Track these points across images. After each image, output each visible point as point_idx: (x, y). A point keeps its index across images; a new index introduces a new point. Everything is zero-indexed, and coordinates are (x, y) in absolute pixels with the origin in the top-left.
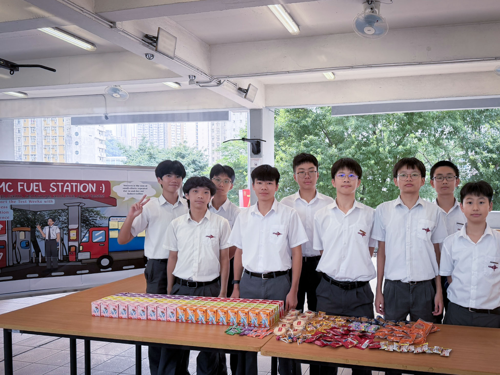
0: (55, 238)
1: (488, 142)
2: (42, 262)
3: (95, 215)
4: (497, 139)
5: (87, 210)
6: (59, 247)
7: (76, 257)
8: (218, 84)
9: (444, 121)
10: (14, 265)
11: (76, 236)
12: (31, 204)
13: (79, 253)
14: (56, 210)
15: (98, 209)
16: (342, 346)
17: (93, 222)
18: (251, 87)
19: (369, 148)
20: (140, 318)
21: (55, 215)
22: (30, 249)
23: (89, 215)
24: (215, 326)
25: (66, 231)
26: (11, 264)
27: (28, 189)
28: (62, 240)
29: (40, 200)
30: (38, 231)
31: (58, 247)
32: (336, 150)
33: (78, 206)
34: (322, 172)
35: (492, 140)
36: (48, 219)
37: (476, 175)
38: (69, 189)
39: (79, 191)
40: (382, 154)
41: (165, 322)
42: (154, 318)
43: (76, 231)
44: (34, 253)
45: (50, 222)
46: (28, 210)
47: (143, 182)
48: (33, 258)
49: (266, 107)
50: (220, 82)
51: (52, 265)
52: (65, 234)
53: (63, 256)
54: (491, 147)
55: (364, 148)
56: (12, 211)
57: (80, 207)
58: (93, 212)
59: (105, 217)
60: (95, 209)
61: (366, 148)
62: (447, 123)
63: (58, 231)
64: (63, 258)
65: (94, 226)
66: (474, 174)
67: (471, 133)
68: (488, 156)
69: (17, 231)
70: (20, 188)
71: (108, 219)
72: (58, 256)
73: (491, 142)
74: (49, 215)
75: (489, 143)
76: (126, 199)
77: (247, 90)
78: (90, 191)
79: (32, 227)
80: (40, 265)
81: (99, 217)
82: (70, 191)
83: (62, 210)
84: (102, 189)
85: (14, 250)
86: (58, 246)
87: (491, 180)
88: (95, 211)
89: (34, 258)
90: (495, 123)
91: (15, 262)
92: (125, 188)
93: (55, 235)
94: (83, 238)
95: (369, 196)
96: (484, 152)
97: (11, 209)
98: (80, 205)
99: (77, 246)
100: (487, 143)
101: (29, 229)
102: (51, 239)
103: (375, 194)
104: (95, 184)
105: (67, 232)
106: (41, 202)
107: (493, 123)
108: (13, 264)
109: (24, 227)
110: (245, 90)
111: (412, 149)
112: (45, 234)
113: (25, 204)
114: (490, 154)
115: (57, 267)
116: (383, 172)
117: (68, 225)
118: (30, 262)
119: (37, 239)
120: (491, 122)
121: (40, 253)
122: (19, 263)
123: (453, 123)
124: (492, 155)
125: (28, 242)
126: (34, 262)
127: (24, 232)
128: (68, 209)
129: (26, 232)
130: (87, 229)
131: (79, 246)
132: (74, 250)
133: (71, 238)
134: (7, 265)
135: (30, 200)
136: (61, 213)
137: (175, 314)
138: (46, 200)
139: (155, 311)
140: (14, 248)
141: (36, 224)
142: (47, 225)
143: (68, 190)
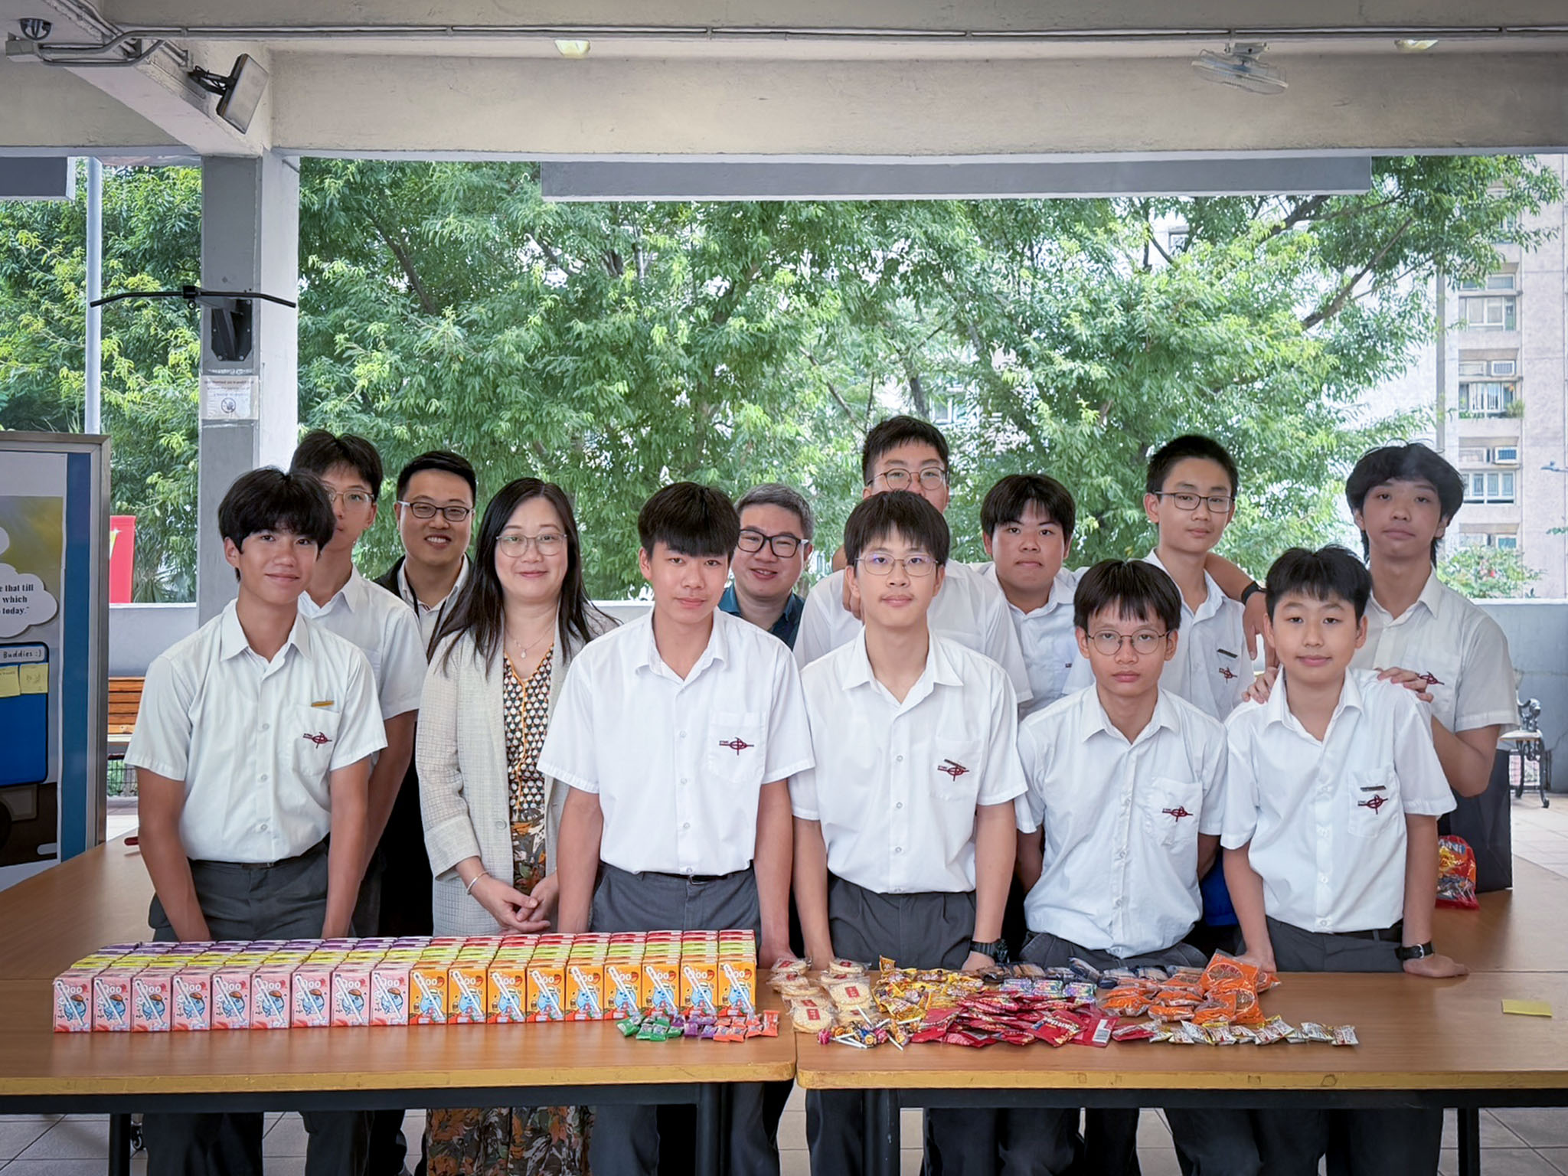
1: (1073, 314)
4: (1106, 301)
8: (128, 54)
9: (900, 221)
16: (1037, 1040)
18: (248, 69)
19: (605, 327)
20: (264, 1024)
24: (561, 1024)
32: (456, 331)
34: (387, 433)
35: (1086, 306)
37: (1022, 449)
40: (659, 353)
41: (366, 1029)
42: (319, 1018)
49: (275, 149)
50: (137, 46)
54: (1082, 332)
55: (579, 326)
61: (591, 327)
62: (915, 232)
66: (1014, 446)
67: (1004, 271)
68: (1072, 371)
73: (1081, 312)
75: (1076, 318)
77: (231, 82)
87: (1080, 471)
90: (1096, 235)
95: (595, 545)
96: (1057, 355)
100: (1068, 316)
103: (623, 535)
107: (1088, 234)
110: (223, 79)
111: (783, 334)
114: (1078, 362)
116: (656, 436)
120: (1079, 228)
123: (935, 229)
124: (1087, 367)
137: (405, 996)
139: (325, 990)
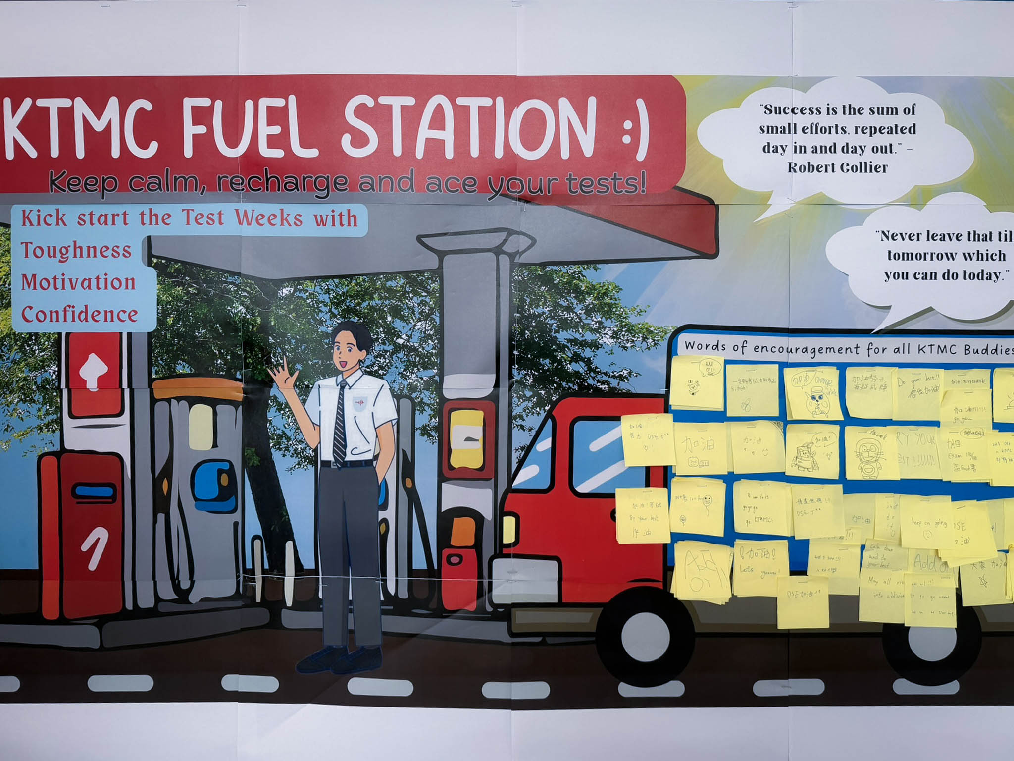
0: (369, 456)
2: (298, 606)
3: (589, 312)
5: (547, 280)
6: (389, 514)
7: (480, 584)
10: (162, 608)
11: (479, 445)
12: (247, 231)
13: (496, 562)
14: (373, 276)
15: (609, 274)
17: (576, 358)
21: (372, 309)
22: (237, 516)
23: (553, 315)
25: (428, 411)
26: (146, 601)
27: (232, 137)
28: (407, 468)
29: (292, 209)
30: (283, 407)
31: (382, 515)
33: (498, 251)
36: (336, 331)
38: (447, 135)
39: (499, 153)
43: (480, 415)
44: (257, 543)
45: (344, 348)
46: (233, 274)
47: (891, 84)
48: (253, 572)
51: (351, 626)
52: (425, 431)
53: (411, 572)
56: (153, 272)
57: (505, 260)
58: (580, 295)
59: (648, 333)
60: (591, 276)
63: (387, 409)
64: (410, 583)
65: (585, 391)
69: (179, 399)
70: (190, 130)
71: (664, 344)
72: (384, 573)
74: (337, 305)
76: (779, 205)
78: (565, 154)
79: (249, 380)
80: (291, 620)
81: (611, 325)
82: (449, 154)
83: (406, 274)
84: (635, 133)
85: (161, 517)
86: (384, 507)
88: (591, 289)
89: (259, 576)
91: (167, 592)
92: (772, 130)
93: (372, 437)
94: (521, 464)
97: (149, 264)
98: (508, 248)
99: (488, 513)
101: (235, 390)
102: (349, 458)
104: (592, 102)
105: (435, 421)
106: (298, 222)
108: (158, 599)
109: (210, 374)
112: (317, 426)
113: (215, 230)
115: (377, 641)
117: (441, 375)
118: (237, 595)
119: (276, 455)
121: (289, 545)
122: (183, 595)
125: (231, 472)
126: (258, 600)
127: (209, 410)
128: (438, 273)
129: (219, 408)
130: (540, 404)
131: (500, 512)
132: (471, 542)
133: (456, 461)
134: (129, 606)
135: (243, 206)
136: (404, 294)
138: (324, 209)
140: (161, 503)
141: (269, 362)
142: (330, 371)
143: (443, 142)
